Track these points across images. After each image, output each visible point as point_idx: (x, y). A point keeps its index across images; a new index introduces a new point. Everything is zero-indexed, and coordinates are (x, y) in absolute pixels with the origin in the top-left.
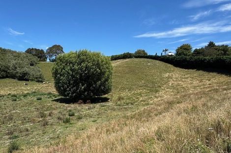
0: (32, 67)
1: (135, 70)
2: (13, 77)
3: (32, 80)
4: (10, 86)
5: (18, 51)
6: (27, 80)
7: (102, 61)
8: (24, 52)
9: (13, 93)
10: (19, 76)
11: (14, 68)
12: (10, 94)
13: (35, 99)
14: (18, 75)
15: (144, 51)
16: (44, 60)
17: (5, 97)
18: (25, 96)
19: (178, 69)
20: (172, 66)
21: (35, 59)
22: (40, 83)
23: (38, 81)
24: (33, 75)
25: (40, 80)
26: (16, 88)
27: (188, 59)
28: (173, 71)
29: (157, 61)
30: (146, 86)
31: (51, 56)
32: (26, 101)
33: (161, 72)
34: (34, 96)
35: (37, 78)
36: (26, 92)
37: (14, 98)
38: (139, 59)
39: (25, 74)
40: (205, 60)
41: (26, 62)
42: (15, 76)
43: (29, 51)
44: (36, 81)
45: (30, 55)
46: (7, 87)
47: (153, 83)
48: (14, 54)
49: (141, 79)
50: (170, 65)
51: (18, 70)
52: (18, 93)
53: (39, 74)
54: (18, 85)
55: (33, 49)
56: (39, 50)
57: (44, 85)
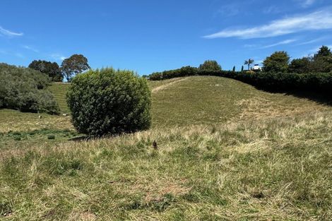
0: (41, 91)
1: (194, 95)
2: (13, 106)
3: (42, 111)
4: (11, 120)
5: (17, 66)
6: (34, 111)
7: (134, 84)
8: (27, 67)
9: (15, 130)
10: (23, 106)
11: (13, 93)
12: (11, 131)
13: (46, 138)
14: (20, 104)
15: (215, 63)
16: (60, 79)
17: (5, 135)
18: (32, 134)
19: (261, 92)
20: (253, 88)
21: (45, 78)
22: (53, 116)
23: (51, 113)
24: (43, 104)
25: (54, 111)
26: (19, 123)
27: (275, 78)
28: (252, 96)
29: (232, 81)
30: (207, 119)
31: (69, 73)
32: (33, 140)
33: (233, 99)
34: (45, 134)
35: (48, 108)
36: (33, 129)
37: (18, 136)
38: (203, 77)
39: (31, 102)
40: (298, 78)
41: (31, 83)
42: (16, 106)
43: (35, 65)
44: (49, 113)
45: (37, 71)
46: (6, 122)
47: (217, 114)
48: (13, 71)
49: (200, 109)
50: (250, 87)
51: (20, 96)
52: (22, 129)
53: (50, 101)
54: (21, 119)
55: (40, 62)
56: (50, 62)
57: (60, 119)
